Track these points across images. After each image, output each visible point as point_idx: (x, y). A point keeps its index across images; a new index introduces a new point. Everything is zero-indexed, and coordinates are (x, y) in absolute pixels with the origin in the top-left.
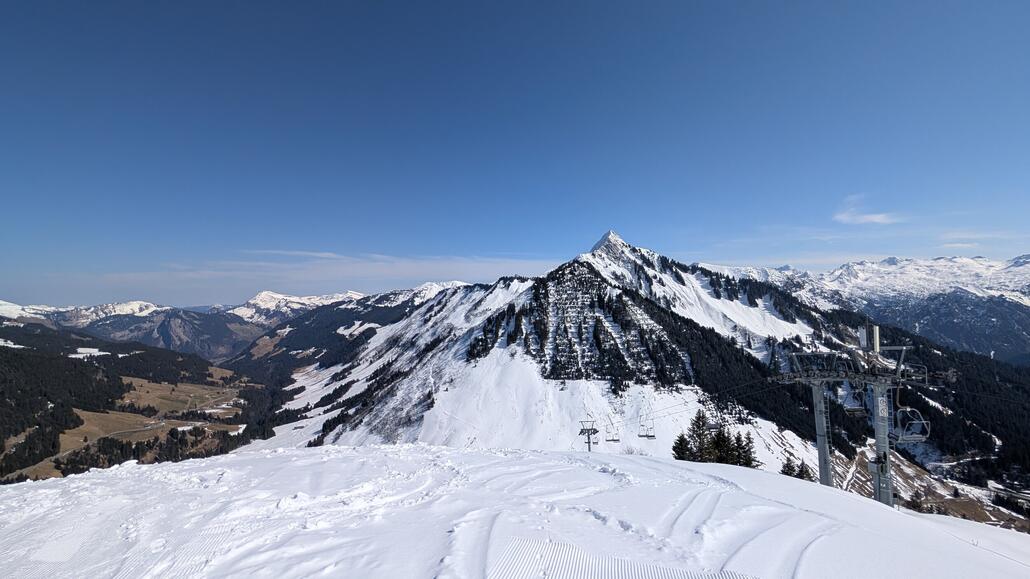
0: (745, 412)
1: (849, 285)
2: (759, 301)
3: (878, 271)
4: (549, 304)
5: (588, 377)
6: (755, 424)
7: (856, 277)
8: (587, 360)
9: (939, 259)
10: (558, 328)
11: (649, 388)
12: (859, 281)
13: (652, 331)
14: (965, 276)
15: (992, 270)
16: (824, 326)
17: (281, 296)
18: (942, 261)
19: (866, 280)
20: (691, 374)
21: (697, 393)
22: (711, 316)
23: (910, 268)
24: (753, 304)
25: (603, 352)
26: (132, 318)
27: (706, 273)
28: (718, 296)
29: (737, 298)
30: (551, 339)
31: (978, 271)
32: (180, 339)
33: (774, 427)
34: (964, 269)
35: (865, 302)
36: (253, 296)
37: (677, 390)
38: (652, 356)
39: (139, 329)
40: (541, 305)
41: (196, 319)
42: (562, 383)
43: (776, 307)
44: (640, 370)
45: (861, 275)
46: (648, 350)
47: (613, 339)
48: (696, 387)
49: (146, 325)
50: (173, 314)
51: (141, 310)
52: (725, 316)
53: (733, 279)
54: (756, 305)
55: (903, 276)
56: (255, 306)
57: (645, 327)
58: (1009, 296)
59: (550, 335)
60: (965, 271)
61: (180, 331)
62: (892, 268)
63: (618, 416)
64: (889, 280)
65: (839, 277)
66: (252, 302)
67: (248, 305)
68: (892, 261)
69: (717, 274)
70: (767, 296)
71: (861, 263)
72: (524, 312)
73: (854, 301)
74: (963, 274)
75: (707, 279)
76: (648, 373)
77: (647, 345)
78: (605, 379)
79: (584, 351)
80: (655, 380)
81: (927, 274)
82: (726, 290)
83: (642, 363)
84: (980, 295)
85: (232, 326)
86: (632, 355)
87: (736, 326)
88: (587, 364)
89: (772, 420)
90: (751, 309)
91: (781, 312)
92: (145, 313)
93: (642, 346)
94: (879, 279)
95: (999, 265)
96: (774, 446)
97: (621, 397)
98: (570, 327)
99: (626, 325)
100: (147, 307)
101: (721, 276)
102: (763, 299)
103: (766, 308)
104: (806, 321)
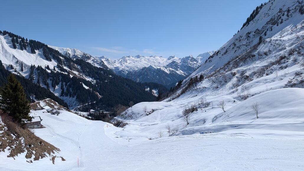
1: (124, 65)
2: (37, 51)
3: (134, 60)
7: (126, 62)
9: (151, 56)
12: (127, 64)
14: (156, 63)
15: (163, 61)
16: (64, 63)
18: (152, 58)
19: (130, 63)
22: (6, 56)
23: (143, 59)
24: (33, 52)
27: (11, 35)
28: (15, 47)
29: (26, 49)
31: (160, 61)
34: (157, 60)
35: (127, 72)
45: (128, 61)
52: (14, 57)
53: (27, 40)
54: (35, 53)
55: (141, 63)
58: (162, 69)
60: (157, 61)
62: (138, 59)
64: (136, 64)
65: (121, 62)
68: (138, 57)
69: (17, 36)
70: (42, 49)
71: (129, 57)
73: (124, 72)
74: (156, 62)
81: (147, 62)
82: (20, 44)
84: (155, 68)
87: (18, 61)
90: (32, 55)
91: (45, 56)
94: (133, 63)
95: (165, 59)
101: (20, 38)
102: (39, 50)
103: (39, 54)
104: (56, 60)
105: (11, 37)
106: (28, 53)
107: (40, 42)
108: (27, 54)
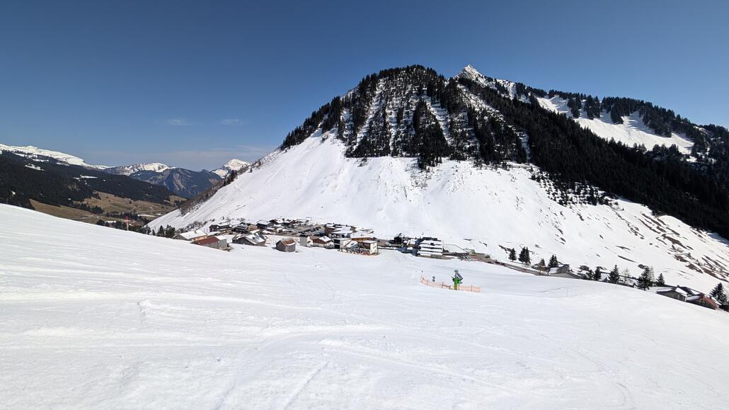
0: (600, 192)
2: (625, 119)
4: (374, 95)
5: (395, 154)
6: (614, 206)
8: (399, 139)
10: (377, 114)
11: (467, 165)
13: (484, 113)
16: (709, 140)
17: (244, 163)
20: (528, 152)
21: (531, 170)
24: (617, 121)
25: (419, 132)
26: (153, 173)
27: (564, 95)
28: (576, 115)
29: (598, 117)
30: (366, 126)
32: (179, 187)
33: (647, 210)
36: (227, 163)
37: (505, 167)
38: (479, 134)
39: (156, 179)
40: (365, 96)
41: (188, 174)
42: (364, 160)
43: (646, 123)
44: (460, 148)
46: (476, 130)
47: (436, 120)
48: (531, 165)
49: (160, 177)
50: (176, 171)
51: (159, 168)
53: (597, 99)
54: (622, 122)
56: (227, 168)
57: (477, 109)
59: (367, 122)
61: (179, 182)
63: (417, 190)
66: (226, 166)
67: (224, 168)
69: (577, 95)
70: (637, 113)
72: (347, 104)
75: (565, 102)
76: (470, 151)
77: (475, 125)
78: (414, 156)
79: (398, 133)
80: (476, 157)
82: (586, 109)
83: (464, 141)
85: (212, 181)
86: (453, 134)
88: (399, 143)
89: (644, 202)
90: (616, 126)
92: (161, 171)
93: (469, 125)
96: (643, 230)
97: (428, 171)
98: (391, 114)
99: (454, 108)
100: (163, 167)
101: (583, 97)
102: (628, 115)
103: (633, 124)
104: (684, 135)
105: (565, 98)
106: (605, 124)
107: (631, 98)
108: (604, 126)
